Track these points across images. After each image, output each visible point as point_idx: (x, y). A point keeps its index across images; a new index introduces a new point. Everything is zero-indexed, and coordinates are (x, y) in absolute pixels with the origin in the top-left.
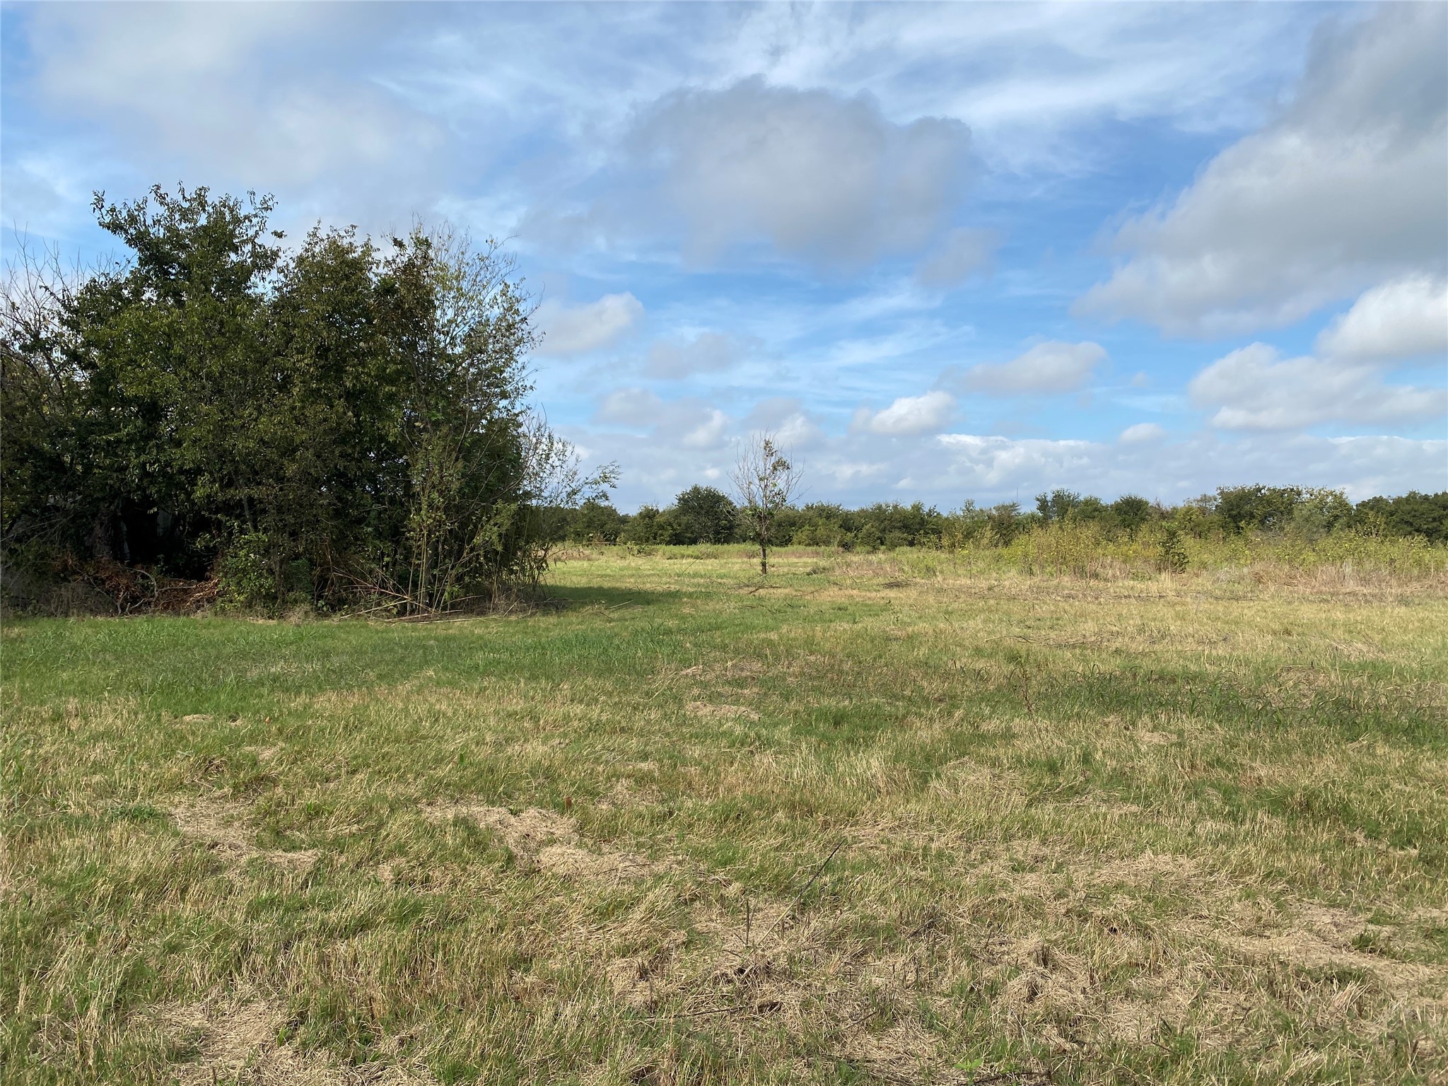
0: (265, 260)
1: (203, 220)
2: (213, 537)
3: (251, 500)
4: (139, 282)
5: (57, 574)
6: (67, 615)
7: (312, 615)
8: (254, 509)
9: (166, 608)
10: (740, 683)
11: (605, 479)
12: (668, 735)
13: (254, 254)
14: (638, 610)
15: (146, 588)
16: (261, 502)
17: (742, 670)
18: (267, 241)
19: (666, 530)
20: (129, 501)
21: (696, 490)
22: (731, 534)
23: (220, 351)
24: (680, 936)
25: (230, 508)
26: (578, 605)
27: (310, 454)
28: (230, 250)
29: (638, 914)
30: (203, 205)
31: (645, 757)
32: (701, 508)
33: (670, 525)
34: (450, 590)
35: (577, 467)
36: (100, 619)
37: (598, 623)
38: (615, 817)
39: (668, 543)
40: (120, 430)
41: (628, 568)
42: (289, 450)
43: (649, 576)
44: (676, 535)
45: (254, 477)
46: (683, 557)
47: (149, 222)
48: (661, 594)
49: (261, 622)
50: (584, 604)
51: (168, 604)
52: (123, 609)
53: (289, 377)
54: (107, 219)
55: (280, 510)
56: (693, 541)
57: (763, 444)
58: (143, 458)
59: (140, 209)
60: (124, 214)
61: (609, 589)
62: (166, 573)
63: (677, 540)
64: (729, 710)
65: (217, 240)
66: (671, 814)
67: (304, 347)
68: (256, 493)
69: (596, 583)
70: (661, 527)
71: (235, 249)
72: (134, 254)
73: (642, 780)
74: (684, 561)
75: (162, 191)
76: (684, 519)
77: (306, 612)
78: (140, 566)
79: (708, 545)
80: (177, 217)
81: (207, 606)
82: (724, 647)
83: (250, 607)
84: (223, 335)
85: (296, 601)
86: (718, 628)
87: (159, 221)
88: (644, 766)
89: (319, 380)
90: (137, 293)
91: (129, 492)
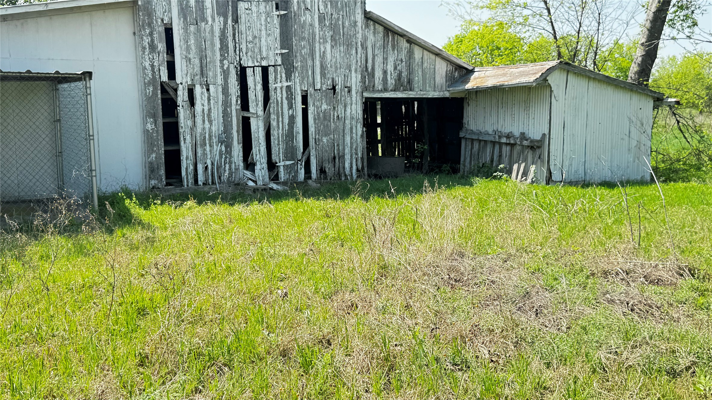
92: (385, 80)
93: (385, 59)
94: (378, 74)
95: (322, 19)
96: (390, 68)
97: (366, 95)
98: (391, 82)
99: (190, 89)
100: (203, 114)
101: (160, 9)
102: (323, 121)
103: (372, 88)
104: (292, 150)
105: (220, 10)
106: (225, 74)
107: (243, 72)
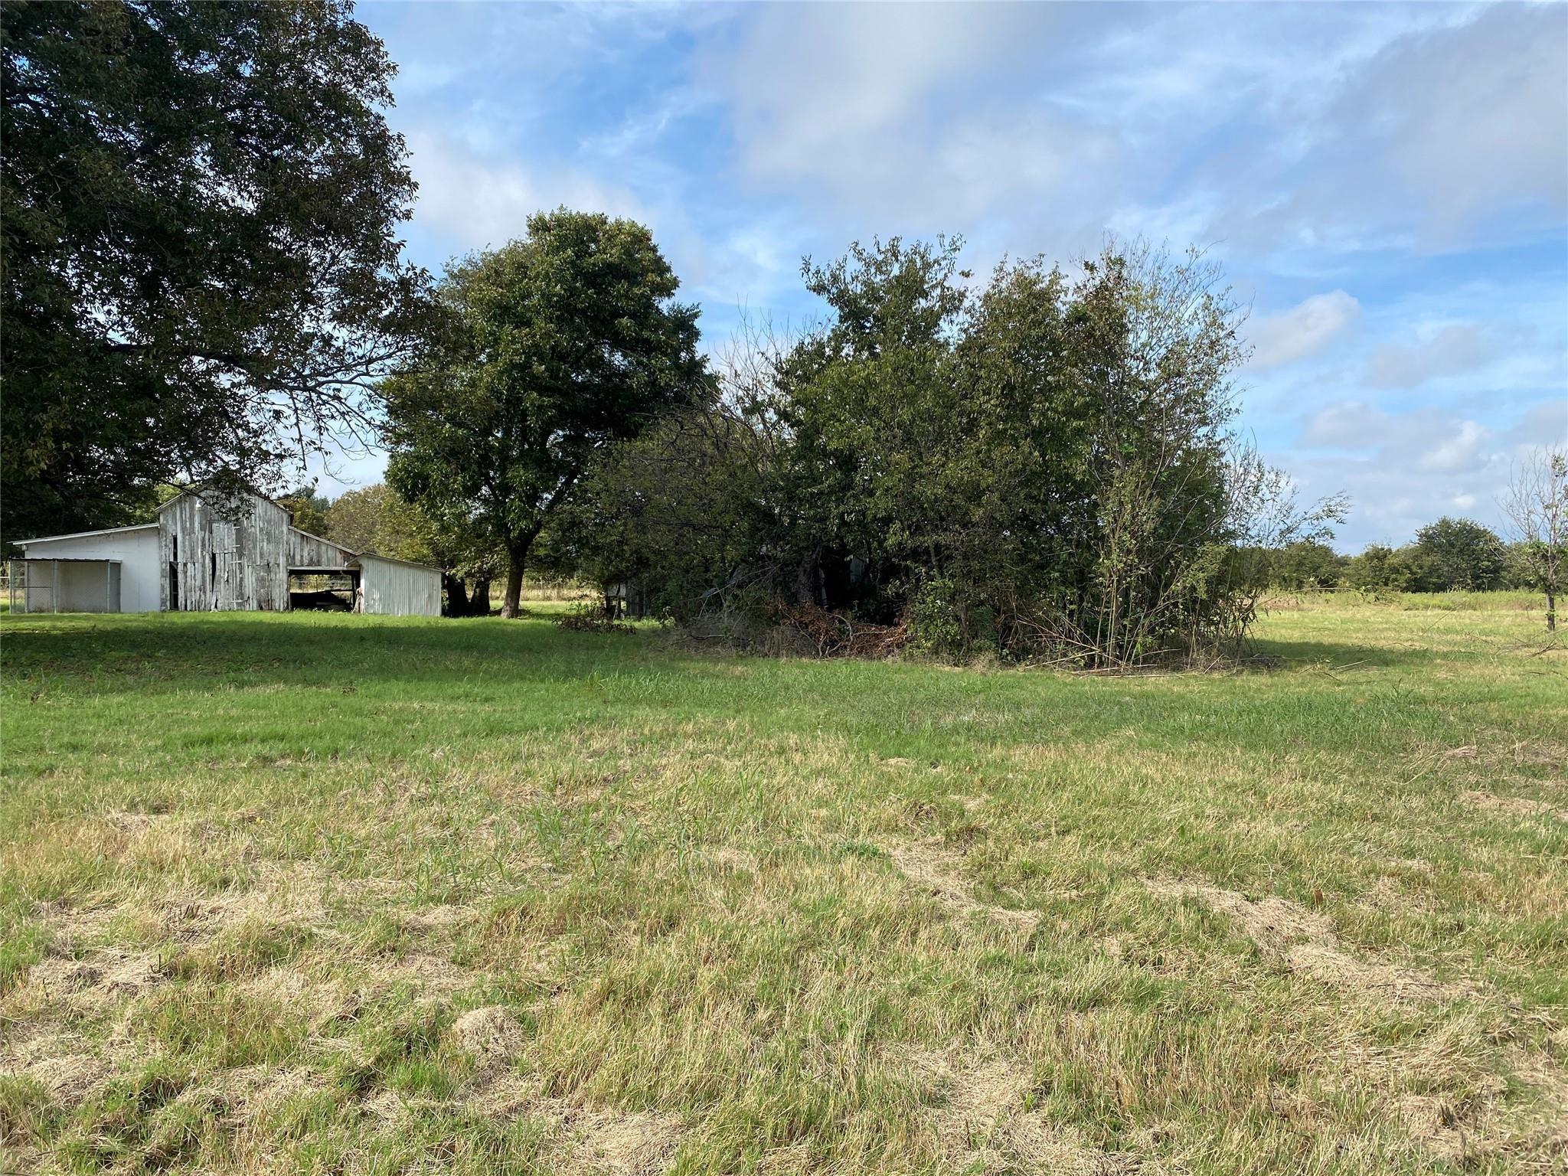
0: (952, 303)
1: (896, 271)
2: (902, 584)
3: (938, 547)
4: (839, 338)
5: (770, 618)
6: (777, 655)
7: (997, 663)
8: (941, 556)
9: (860, 652)
10: (1538, 772)
11: (1330, 513)
12: (1439, 828)
13: (942, 298)
14: (1374, 672)
15: (842, 632)
16: (948, 549)
17: (1537, 754)
18: (955, 283)
19: (1402, 574)
20: (828, 549)
21: (1445, 523)
22: (1496, 579)
23: (911, 399)
24: (1499, 1083)
25: (916, 554)
26: (1294, 664)
27: (995, 497)
28: (920, 296)
29: (1435, 1043)
30: (895, 255)
31: (1411, 854)
32: (1453, 546)
33: (1408, 567)
34: (1142, 641)
35: (1294, 499)
36: (805, 660)
37: (1323, 686)
38: (1383, 922)
39: (1405, 590)
40: (822, 483)
41: (1352, 620)
42: (975, 494)
43: (1383, 630)
44: (1415, 580)
45: (941, 523)
46: (1427, 607)
47: (849, 279)
48: (1405, 654)
49: (947, 669)
50: (1301, 663)
51: (862, 648)
52: (824, 652)
53: (976, 419)
54: (814, 282)
55: (965, 557)
56: (1441, 588)
57: (1550, 461)
58: (842, 508)
59: (841, 267)
60: (828, 274)
61: (1331, 645)
62: (860, 618)
63: (1418, 585)
64: (1524, 806)
65: (908, 288)
66: (1461, 928)
67: (989, 388)
68: (943, 538)
69: (1312, 637)
70: (1395, 570)
71: (925, 295)
72: (835, 312)
73: (1410, 882)
74: (1429, 613)
75: (859, 248)
76: (1427, 561)
77: (990, 661)
78: (837, 611)
79: (1464, 592)
80: (873, 270)
81: (897, 651)
82: (1506, 725)
83: (937, 653)
84: (913, 382)
85: (980, 649)
86: (1493, 699)
87: (857, 277)
88: (1415, 864)
89: (1005, 422)
90: (837, 350)
91: (828, 541)
92: (302, 560)
93: (302, 550)
94: (298, 557)
95: (261, 530)
96: (305, 554)
97: (290, 568)
98: (306, 561)
99: (185, 565)
100: (192, 577)
101: (171, 529)
102: (261, 581)
103: (294, 564)
104: (241, 595)
105: (202, 528)
106: (204, 557)
107: (214, 556)
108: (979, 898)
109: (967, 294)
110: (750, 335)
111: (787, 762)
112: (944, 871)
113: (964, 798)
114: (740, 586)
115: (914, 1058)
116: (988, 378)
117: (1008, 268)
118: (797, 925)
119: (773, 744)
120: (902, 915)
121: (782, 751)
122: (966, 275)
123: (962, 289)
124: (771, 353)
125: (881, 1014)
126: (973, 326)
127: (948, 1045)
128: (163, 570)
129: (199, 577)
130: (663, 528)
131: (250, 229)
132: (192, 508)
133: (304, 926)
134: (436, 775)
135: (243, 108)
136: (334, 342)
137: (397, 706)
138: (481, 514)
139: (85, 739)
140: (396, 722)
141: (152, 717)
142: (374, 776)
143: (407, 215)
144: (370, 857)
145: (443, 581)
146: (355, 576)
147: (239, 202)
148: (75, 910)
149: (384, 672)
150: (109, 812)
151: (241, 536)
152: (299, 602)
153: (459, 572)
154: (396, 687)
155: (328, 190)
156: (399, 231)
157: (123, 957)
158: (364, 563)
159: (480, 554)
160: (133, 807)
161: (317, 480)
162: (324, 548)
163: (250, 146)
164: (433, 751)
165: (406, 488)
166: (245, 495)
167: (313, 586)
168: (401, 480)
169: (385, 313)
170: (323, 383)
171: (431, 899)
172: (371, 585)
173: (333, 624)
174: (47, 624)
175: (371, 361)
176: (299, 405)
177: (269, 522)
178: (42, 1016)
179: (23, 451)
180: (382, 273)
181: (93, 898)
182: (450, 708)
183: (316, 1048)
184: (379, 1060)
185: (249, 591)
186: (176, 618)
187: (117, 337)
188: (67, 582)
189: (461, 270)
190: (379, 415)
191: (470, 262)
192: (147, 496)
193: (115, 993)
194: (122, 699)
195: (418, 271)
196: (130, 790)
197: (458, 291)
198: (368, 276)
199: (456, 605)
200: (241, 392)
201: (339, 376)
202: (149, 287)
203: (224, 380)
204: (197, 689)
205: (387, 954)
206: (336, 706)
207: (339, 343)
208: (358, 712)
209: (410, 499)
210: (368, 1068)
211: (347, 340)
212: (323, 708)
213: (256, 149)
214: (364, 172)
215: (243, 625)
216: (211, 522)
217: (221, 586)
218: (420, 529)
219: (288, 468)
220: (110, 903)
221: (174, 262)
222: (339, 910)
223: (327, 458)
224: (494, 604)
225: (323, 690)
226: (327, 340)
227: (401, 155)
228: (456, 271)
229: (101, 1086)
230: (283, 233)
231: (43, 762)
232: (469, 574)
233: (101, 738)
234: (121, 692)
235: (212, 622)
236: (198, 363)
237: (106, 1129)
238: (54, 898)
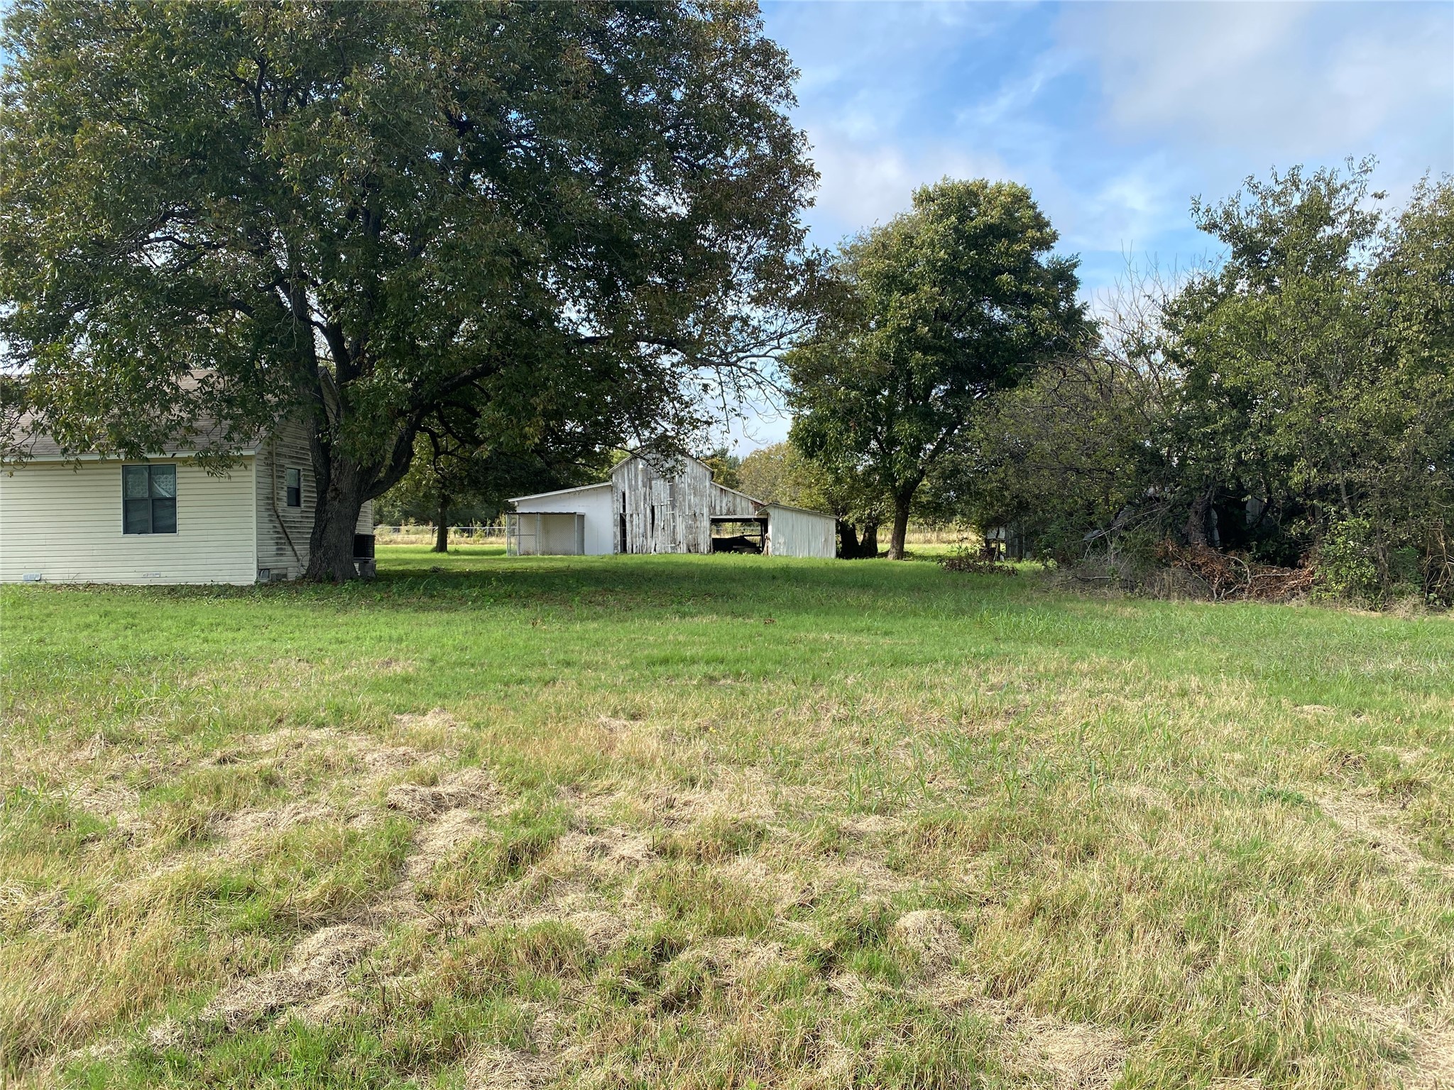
0: (1362, 227)
1: (1297, 200)
2: (1308, 523)
3: (1349, 485)
4: (1232, 275)
5: (1160, 560)
6: (1168, 597)
7: (1422, 608)
8: (1356, 494)
9: (1259, 596)
13: (1351, 223)
15: (1239, 575)
16: (1362, 486)
18: (1367, 206)
20: (1224, 490)
23: (1316, 331)
25: (1324, 492)
27: (1420, 429)
28: (1327, 224)
30: (1296, 184)
36: (1198, 603)
40: (1216, 423)
42: (1396, 427)
45: (1353, 459)
47: (1243, 214)
49: (1363, 613)
51: (1262, 591)
52: (1219, 595)
53: (1393, 348)
54: (1204, 221)
55: (1383, 494)
58: (1238, 447)
59: (1234, 203)
60: (1220, 212)
62: (1258, 560)
65: (1311, 217)
67: (1411, 314)
68: (1357, 476)
71: (1331, 222)
72: (1228, 249)
75: (1255, 181)
77: (1414, 606)
78: (1233, 552)
80: (1270, 202)
81: (1302, 594)
83: (1349, 597)
84: (1318, 313)
85: (1401, 593)
87: (1252, 211)
89: (1431, 349)
90: (1230, 287)
91: (1223, 481)
92: (721, 510)
93: (721, 501)
94: (718, 508)
95: (689, 485)
96: (724, 505)
97: (711, 517)
98: (724, 511)
99: (631, 516)
100: (636, 525)
101: (620, 486)
102: (689, 528)
103: (715, 514)
104: (674, 541)
105: (644, 486)
106: (645, 509)
107: (653, 507)
108: (1426, 855)
109: (1381, 216)
110: (1135, 281)
111: (1191, 704)
112: (1382, 823)
113: (1398, 750)
114: (1126, 528)
115: (1365, 1010)
116: (1409, 303)
117: (1432, 183)
118: (1221, 865)
119: (1173, 685)
120: (1339, 865)
121: (1184, 693)
122: (1381, 197)
123: (1375, 212)
124: (1158, 295)
125: (1323, 960)
126: (1389, 249)
127: (1405, 1002)
128: (615, 520)
129: (642, 525)
130: (1046, 473)
131: (684, 230)
132: (636, 468)
133: (760, 822)
134: (851, 699)
135: (676, 127)
136: (751, 323)
137: (812, 636)
138: (870, 466)
139: (575, 657)
140: (813, 651)
141: (620, 641)
142: (799, 697)
143: (811, 203)
144: (804, 767)
145: (837, 527)
146: (764, 523)
147: (675, 209)
148: (584, 795)
149: (796, 606)
150: (598, 717)
151: (673, 491)
152: (720, 545)
153: (850, 518)
154: (808, 619)
155: (743, 188)
156: (803, 217)
157: (624, 836)
158: (772, 512)
159: (869, 501)
160: (615, 714)
161: (736, 442)
162: (738, 500)
163: (680, 158)
164: (846, 677)
165: (806, 445)
166: (680, 457)
167: (728, 532)
168: (802, 439)
169: (794, 292)
170: (743, 358)
171: (863, 808)
172: (777, 530)
173: (749, 565)
174: (534, 564)
175: (782, 335)
176: (723, 379)
177: (695, 478)
178: (573, 877)
179: (523, 428)
180: (792, 257)
181: (596, 786)
182: (856, 639)
183: (782, 929)
184: (837, 945)
185: (680, 537)
186: (624, 559)
187: (586, 332)
188: (546, 531)
189: (852, 247)
190: (786, 383)
191: (860, 239)
192: (605, 460)
193: (622, 863)
194: (595, 625)
195: (821, 252)
196: (613, 700)
197: (851, 266)
198: (779, 261)
199: (849, 548)
200: (679, 370)
201: (755, 351)
202: (608, 287)
203: (665, 361)
204: (650, 618)
205: (832, 853)
206: (760, 635)
207: (755, 323)
208: (779, 641)
209: (810, 454)
210: (828, 950)
211: (761, 319)
212: (750, 636)
213: (686, 160)
214: (773, 170)
215: (677, 565)
216: (650, 480)
217: (658, 533)
218: (818, 481)
219: (714, 431)
220: (610, 791)
221: (626, 265)
222: (787, 812)
223: (746, 422)
224: (882, 547)
225: (747, 621)
226: (745, 321)
227: (804, 150)
228: (848, 248)
229: (624, 937)
230: (709, 231)
231: (547, 674)
232: (859, 520)
233: (585, 658)
234: (594, 619)
235: (654, 563)
236: (644, 348)
237: (630, 973)
238: (568, 784)
